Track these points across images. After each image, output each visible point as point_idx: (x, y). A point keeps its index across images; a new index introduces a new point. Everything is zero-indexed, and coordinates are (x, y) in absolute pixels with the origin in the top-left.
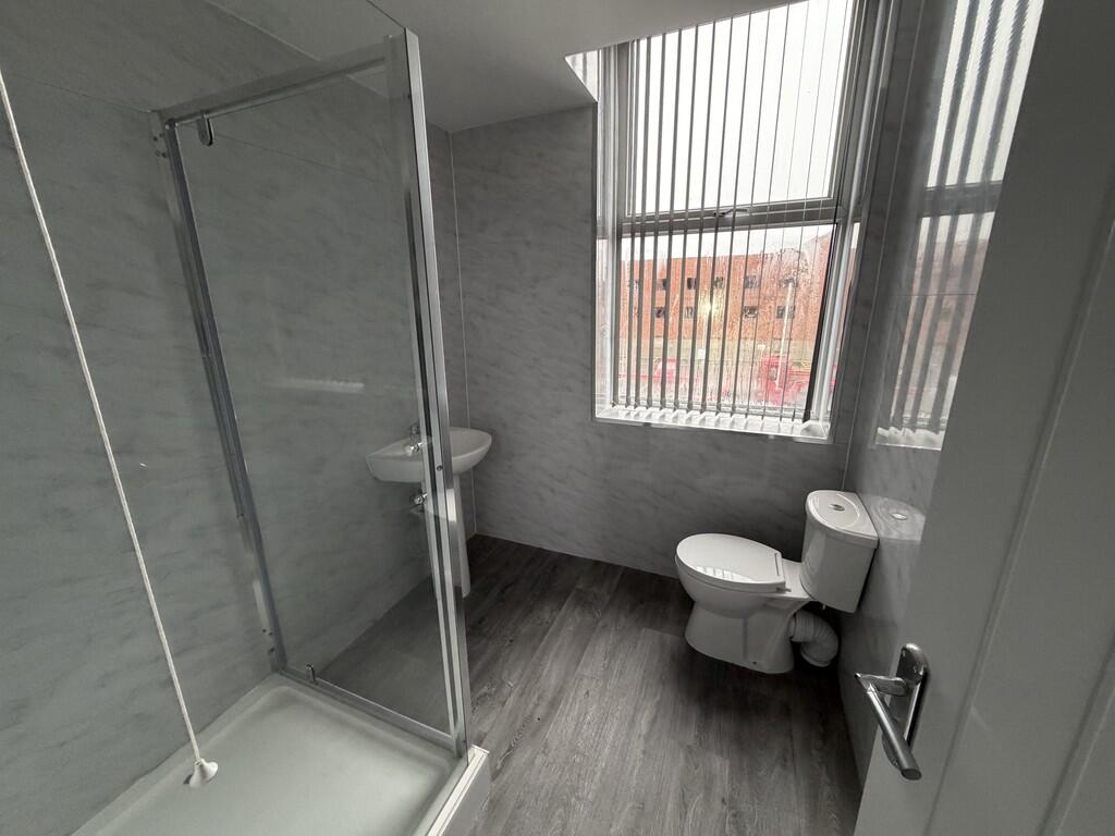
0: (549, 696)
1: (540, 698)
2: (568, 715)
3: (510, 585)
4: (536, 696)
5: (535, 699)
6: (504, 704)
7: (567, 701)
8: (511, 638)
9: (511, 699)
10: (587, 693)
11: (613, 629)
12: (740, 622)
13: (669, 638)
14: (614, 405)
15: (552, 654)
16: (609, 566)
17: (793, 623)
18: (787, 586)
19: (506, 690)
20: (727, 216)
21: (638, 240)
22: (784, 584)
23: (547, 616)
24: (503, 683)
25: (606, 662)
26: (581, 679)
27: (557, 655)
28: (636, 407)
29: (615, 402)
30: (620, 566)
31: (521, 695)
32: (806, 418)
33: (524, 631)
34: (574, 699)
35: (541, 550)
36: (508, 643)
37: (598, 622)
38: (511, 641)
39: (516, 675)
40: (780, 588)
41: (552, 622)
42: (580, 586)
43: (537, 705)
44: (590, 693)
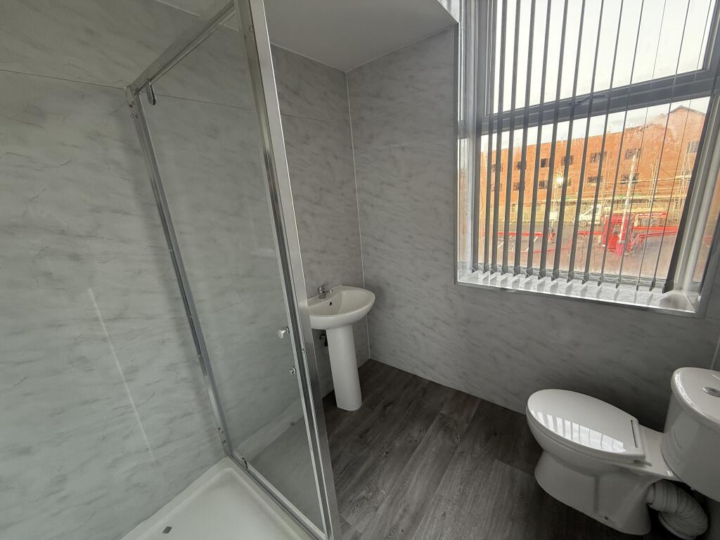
0: (412, 509)
1: (405, 511)
2: (426, 533)
3: (390, 404)
4: (402, 509)
5: (400, 511)
6: (377, 509)
7: (427, 517)
8: (387, 450)
9: (383, 505)
10: (444, 514)
11: (469, 456)
12: (592, 479)
13: (520, 474)
14: (473, 271)
15: (417, 472)
16: (469, 396)
17: (651, 492)
18: (648, 460)
19: (379, 498)
20: (583, 104)
21: (495, 136)
22: (644, 457)
23: (415, 435)
24: (378, 490)
25: (462, 487)
26: (440, 500)
27: (421, 473)
28: (492, 273)
29: (475, 268)
30: (478, 398)
31: (391, 504)
32: (668, 287)
33: (398, 445)
34: (433, 518)
35: (415, 376)
36: (385, 454)
37: (456, 447)
38: (387, 453)
39: (388, 485)
40: (638, 461)
41: (420, 442)
42: (444, 412)
43: (402, 517)
44: (447, 515)
